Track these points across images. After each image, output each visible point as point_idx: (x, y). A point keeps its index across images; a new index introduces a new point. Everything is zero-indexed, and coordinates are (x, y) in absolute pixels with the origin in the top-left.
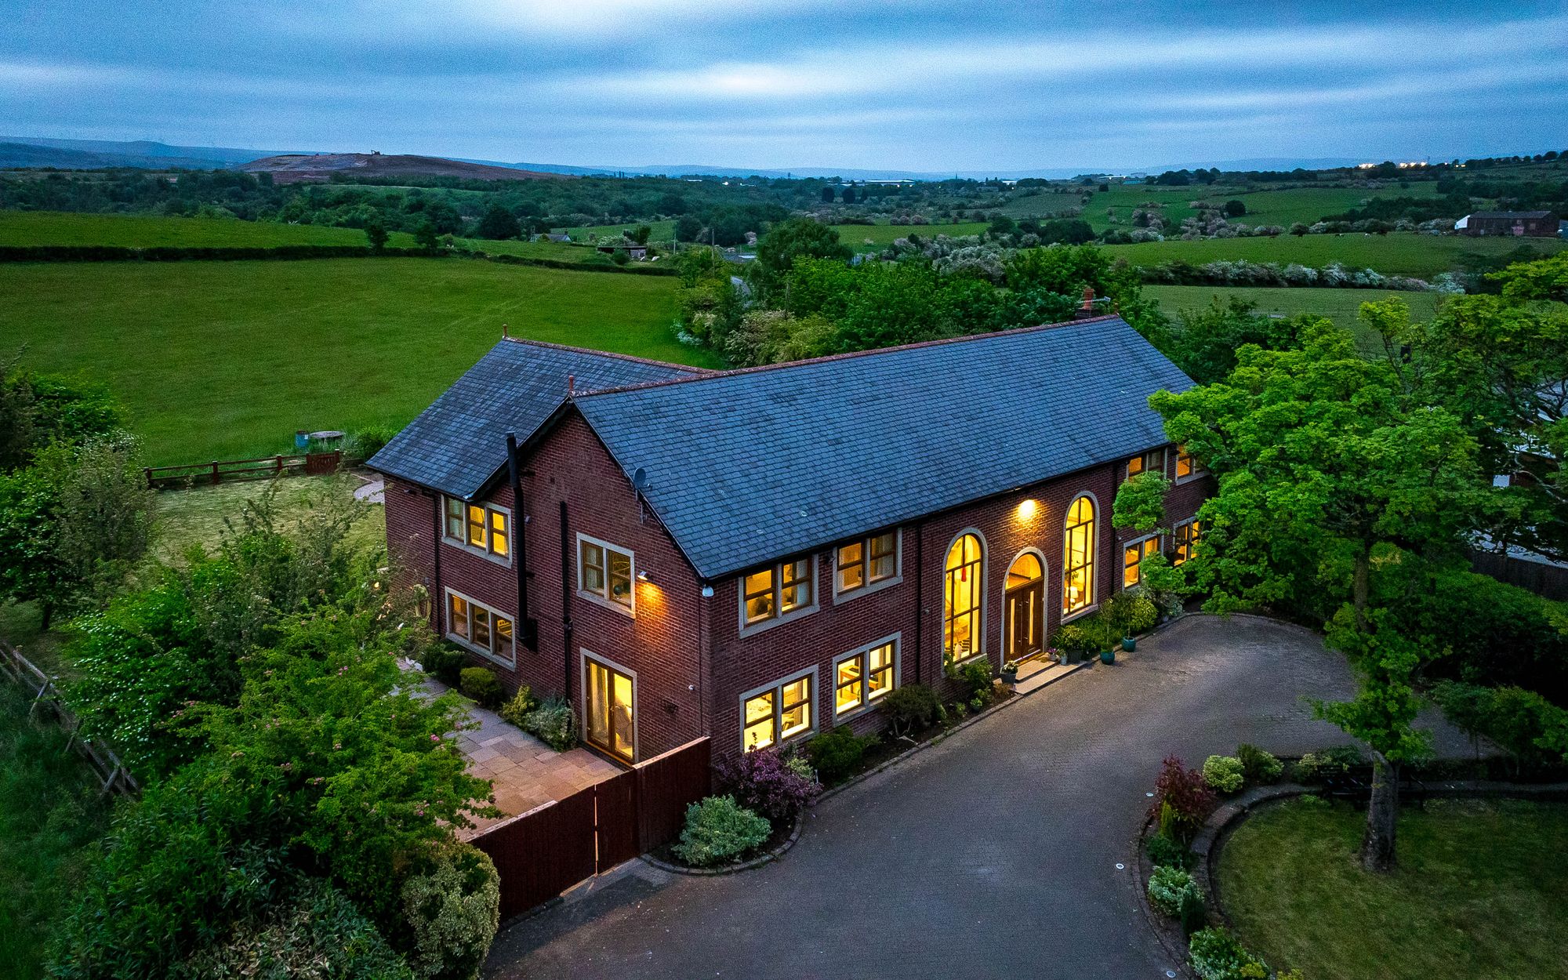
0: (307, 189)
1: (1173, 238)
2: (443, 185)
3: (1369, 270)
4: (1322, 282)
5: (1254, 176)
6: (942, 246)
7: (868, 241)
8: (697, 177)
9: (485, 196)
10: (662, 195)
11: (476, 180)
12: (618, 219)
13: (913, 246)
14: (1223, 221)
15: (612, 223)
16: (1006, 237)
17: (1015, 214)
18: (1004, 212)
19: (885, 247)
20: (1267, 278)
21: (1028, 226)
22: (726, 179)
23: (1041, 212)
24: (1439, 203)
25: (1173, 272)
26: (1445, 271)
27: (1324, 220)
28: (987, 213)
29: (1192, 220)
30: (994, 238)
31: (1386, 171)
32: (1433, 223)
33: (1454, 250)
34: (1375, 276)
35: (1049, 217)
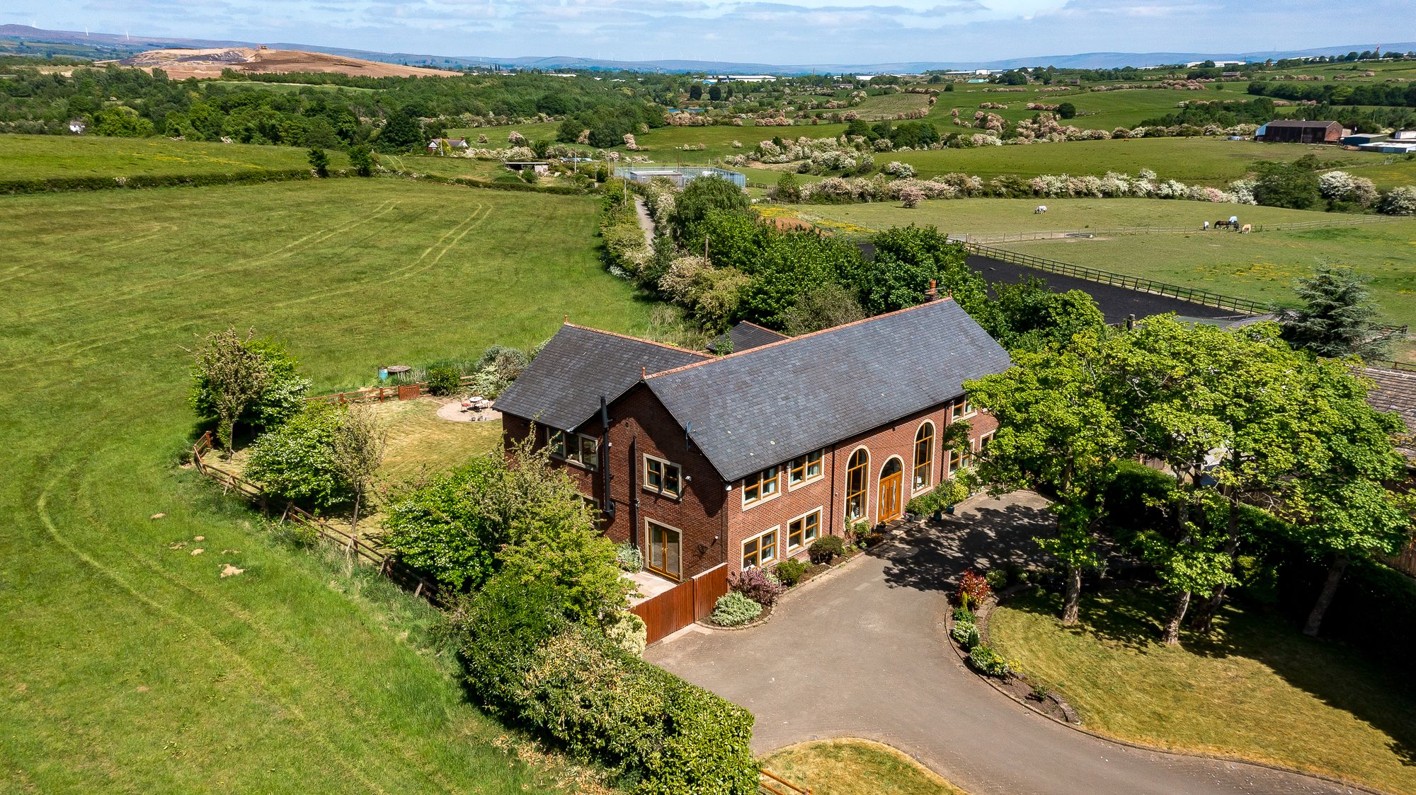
0: (203, 86)
1: (1010, 142)
2: (334, 83)
3: (1172, 182)
4: (1132, 193)
5: (1086, 75)
6: (803, 148)
7: (737, 143)
8: (569, 71)
9: (374, 94)
10: (542, 94)
11: (363, 77)
12: (503, 119)
13: (778, 148)
14: (1055, 124)
15: (499, 124)
16: (861, 140)
17: (868, 114)
18: (857, 113)
19: (750, 149)
20: (1085, 191)
21: (881, 130)
22: (597, 73)
23: (891, 113)
24: (1247, 107)
25: (1004, 186)
26: (1240, 178)
27: (1143, 124)
28: (843, 114)
29: (1028, 122)
30: (850, 141)
31: (1205, 71)
32: (1238, 128)
33: (1250, 157)
34: (1178, 187)
35: (900, 118)
